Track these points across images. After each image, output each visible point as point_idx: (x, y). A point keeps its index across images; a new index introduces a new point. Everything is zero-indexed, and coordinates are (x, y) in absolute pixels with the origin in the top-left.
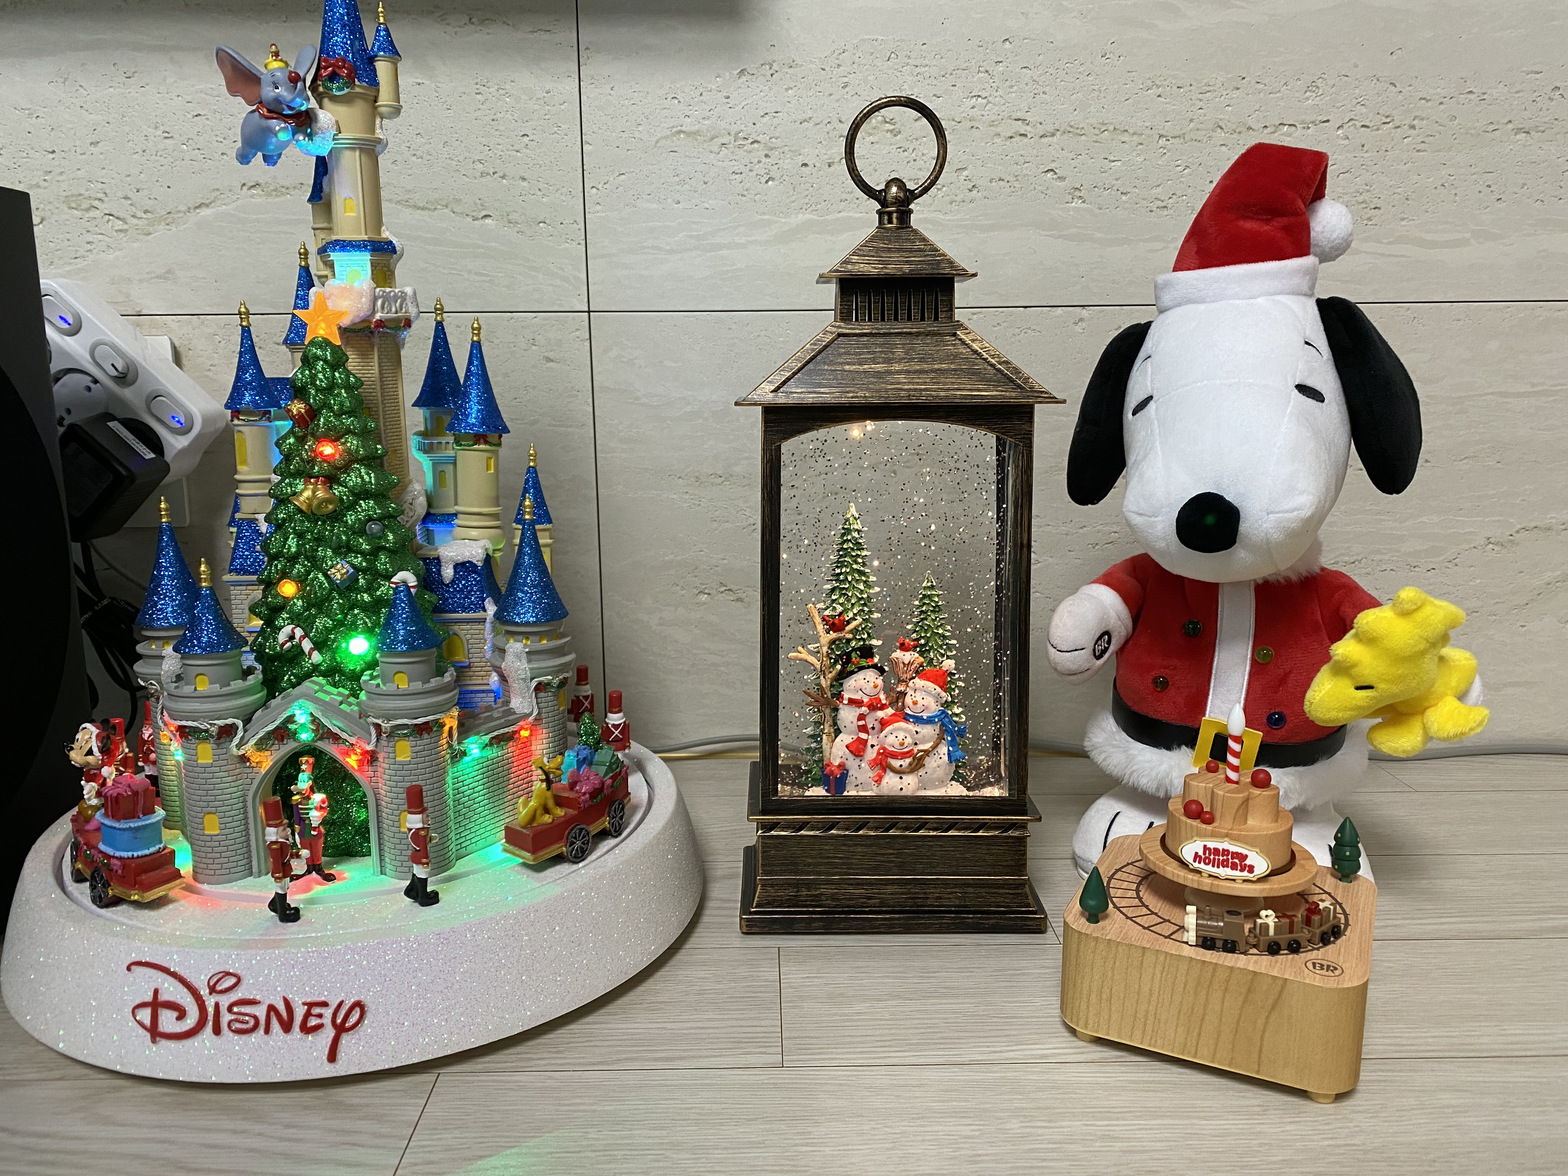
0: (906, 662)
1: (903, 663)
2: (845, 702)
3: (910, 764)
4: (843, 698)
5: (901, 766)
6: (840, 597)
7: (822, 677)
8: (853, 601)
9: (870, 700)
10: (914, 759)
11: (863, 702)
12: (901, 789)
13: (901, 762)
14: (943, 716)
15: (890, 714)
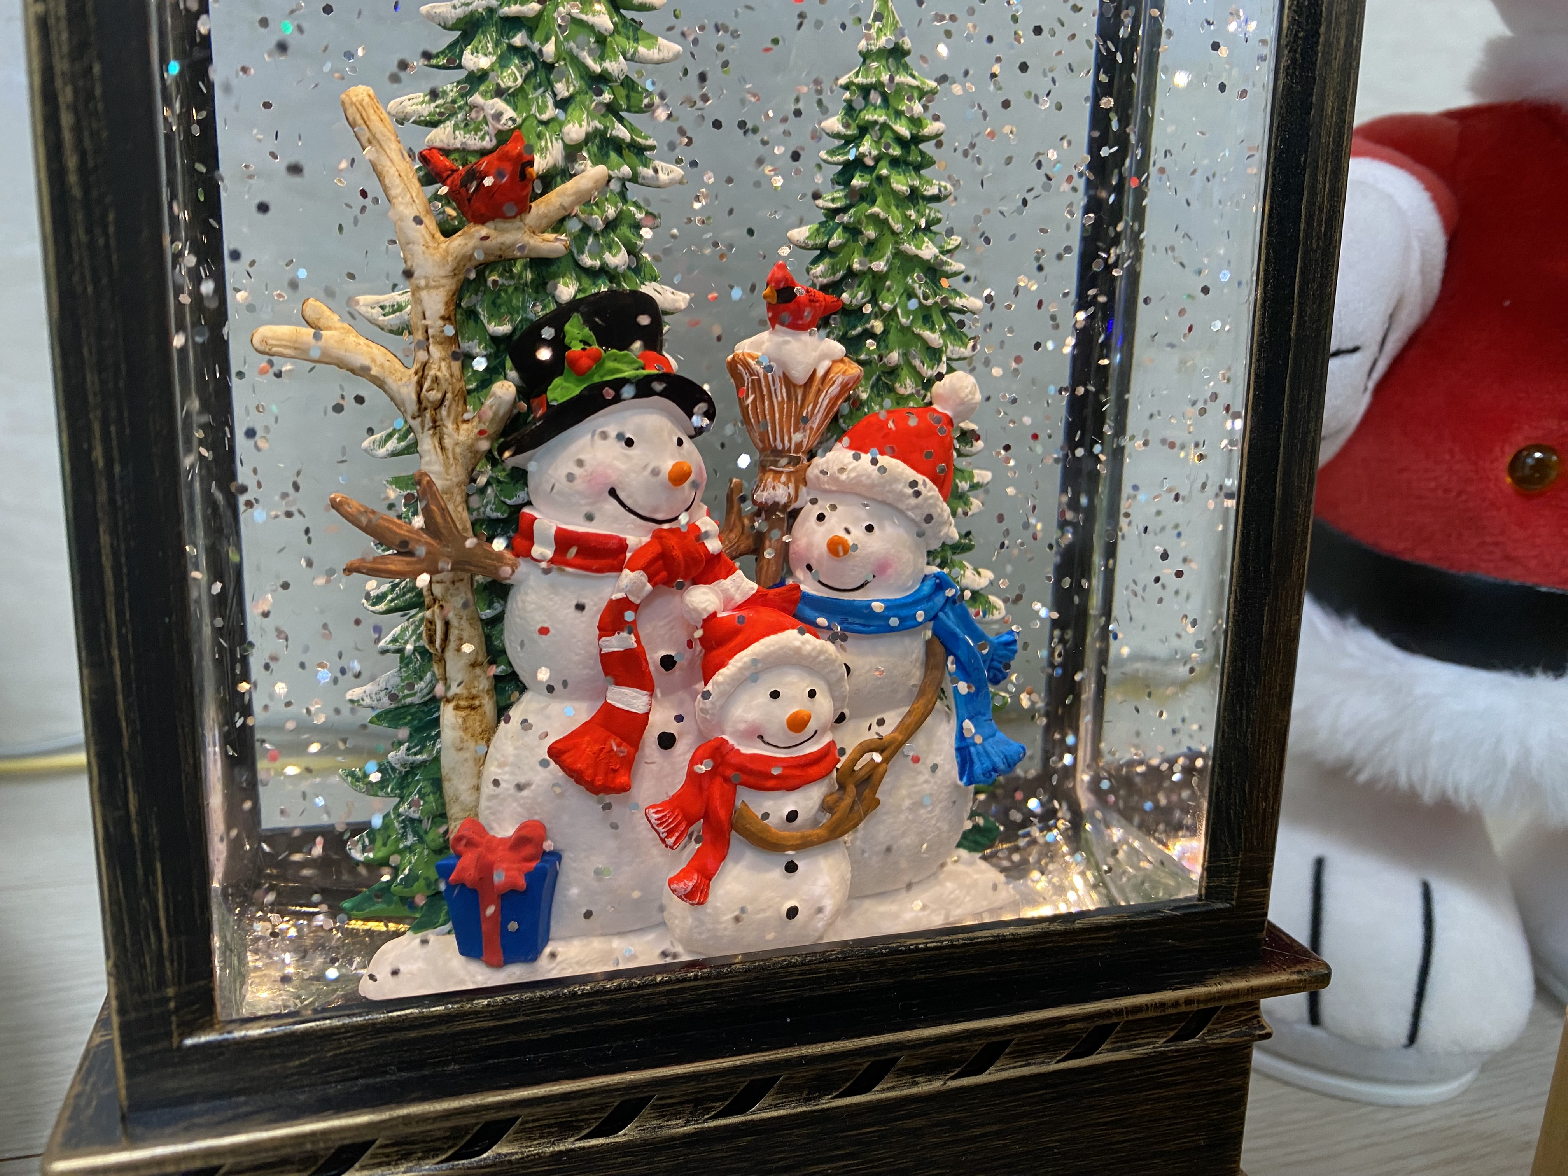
0: (800, 375)
1: (787, 380)
2: (543, 550)
3: (826, 807)
4: (529, 538)
5: (792, 816)
6: (503, 62)
7: (427, 443)
8: (562, 89)
9: (657, 536)
10: (842, 787)
11: (623, 546)
12: (792, 913)
13: (789, 802)
14: (939, 600)
15: (739, 599)
